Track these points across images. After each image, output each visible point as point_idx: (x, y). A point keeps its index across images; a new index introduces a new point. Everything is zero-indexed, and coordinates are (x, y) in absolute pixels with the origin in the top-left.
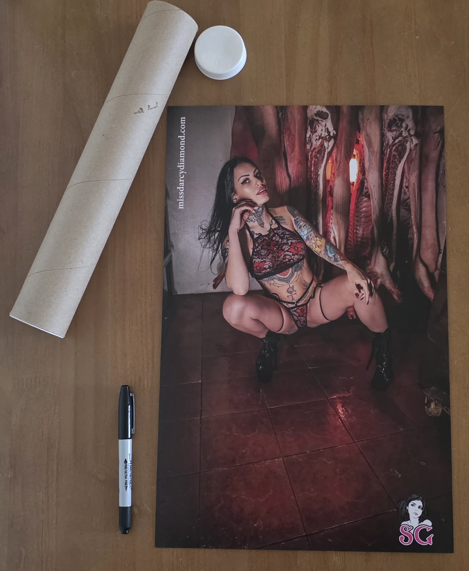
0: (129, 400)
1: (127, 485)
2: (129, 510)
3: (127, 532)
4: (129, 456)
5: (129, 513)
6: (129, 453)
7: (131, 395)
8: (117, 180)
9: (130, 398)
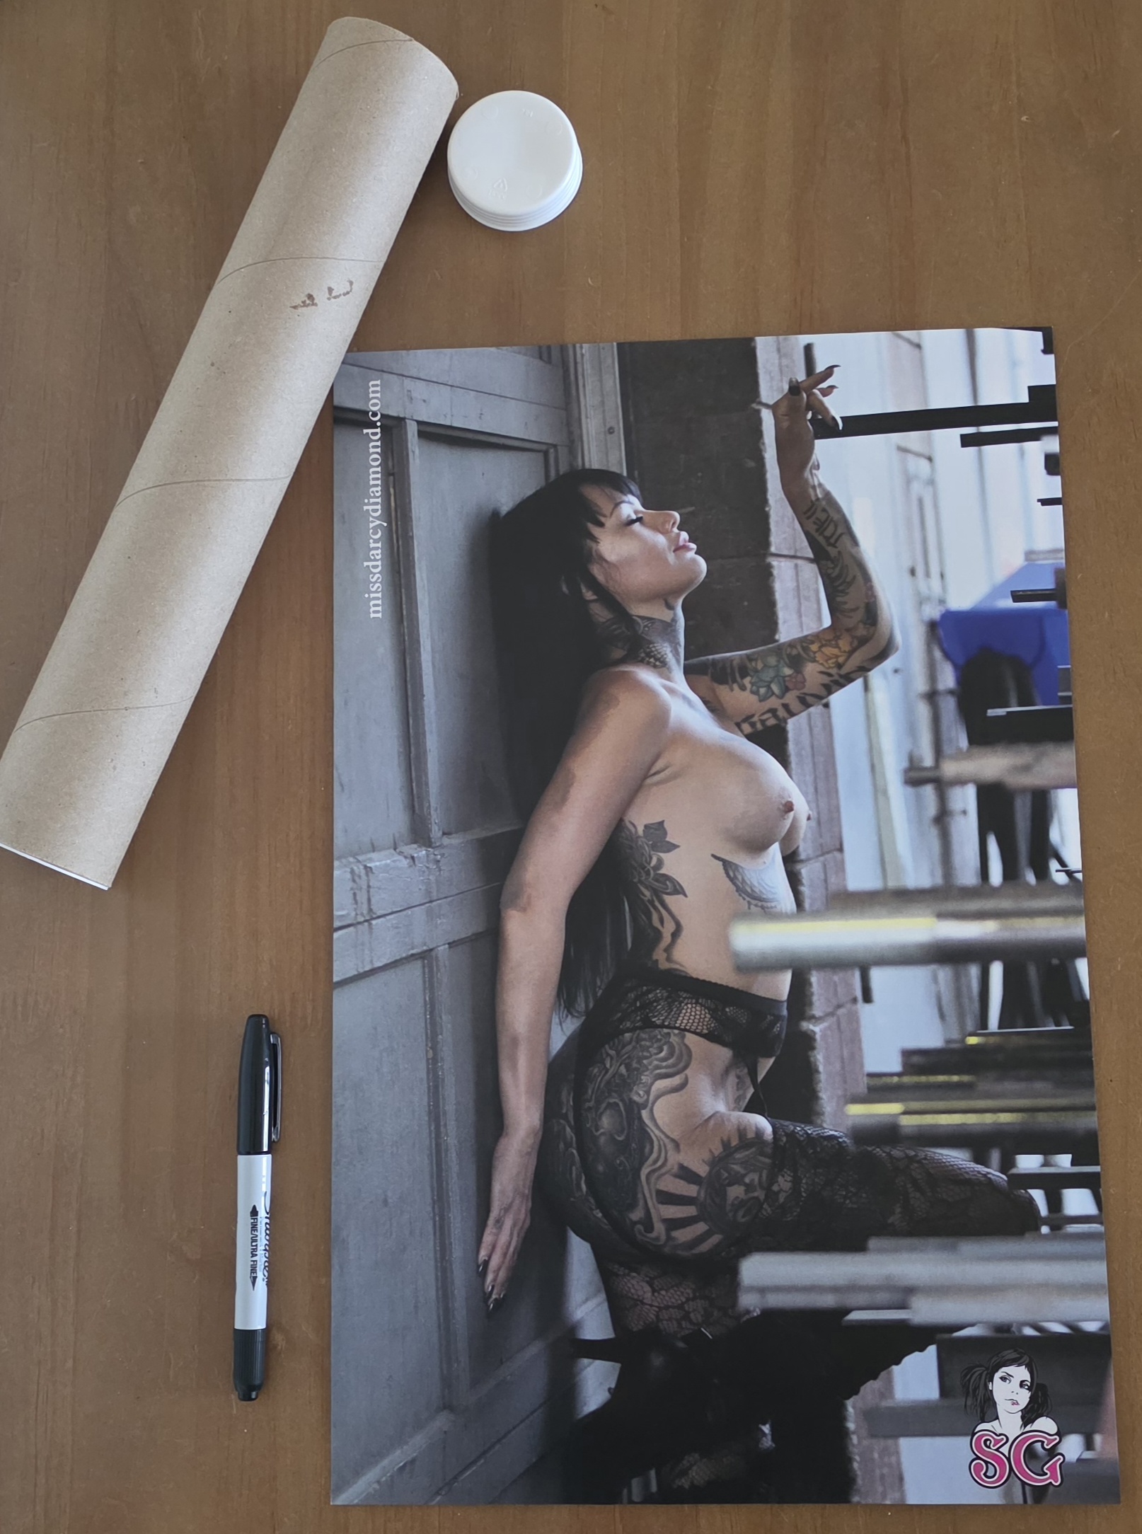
0: (266, 1051)
1: (256, 1272)
2: (259, 1339)
3: (253, 1397)
4: (263, 1198)
5: (259, 1347)
6: (264, 1191)
7: (272, 1041)
8: (247, 480)
9: (269, 1049)
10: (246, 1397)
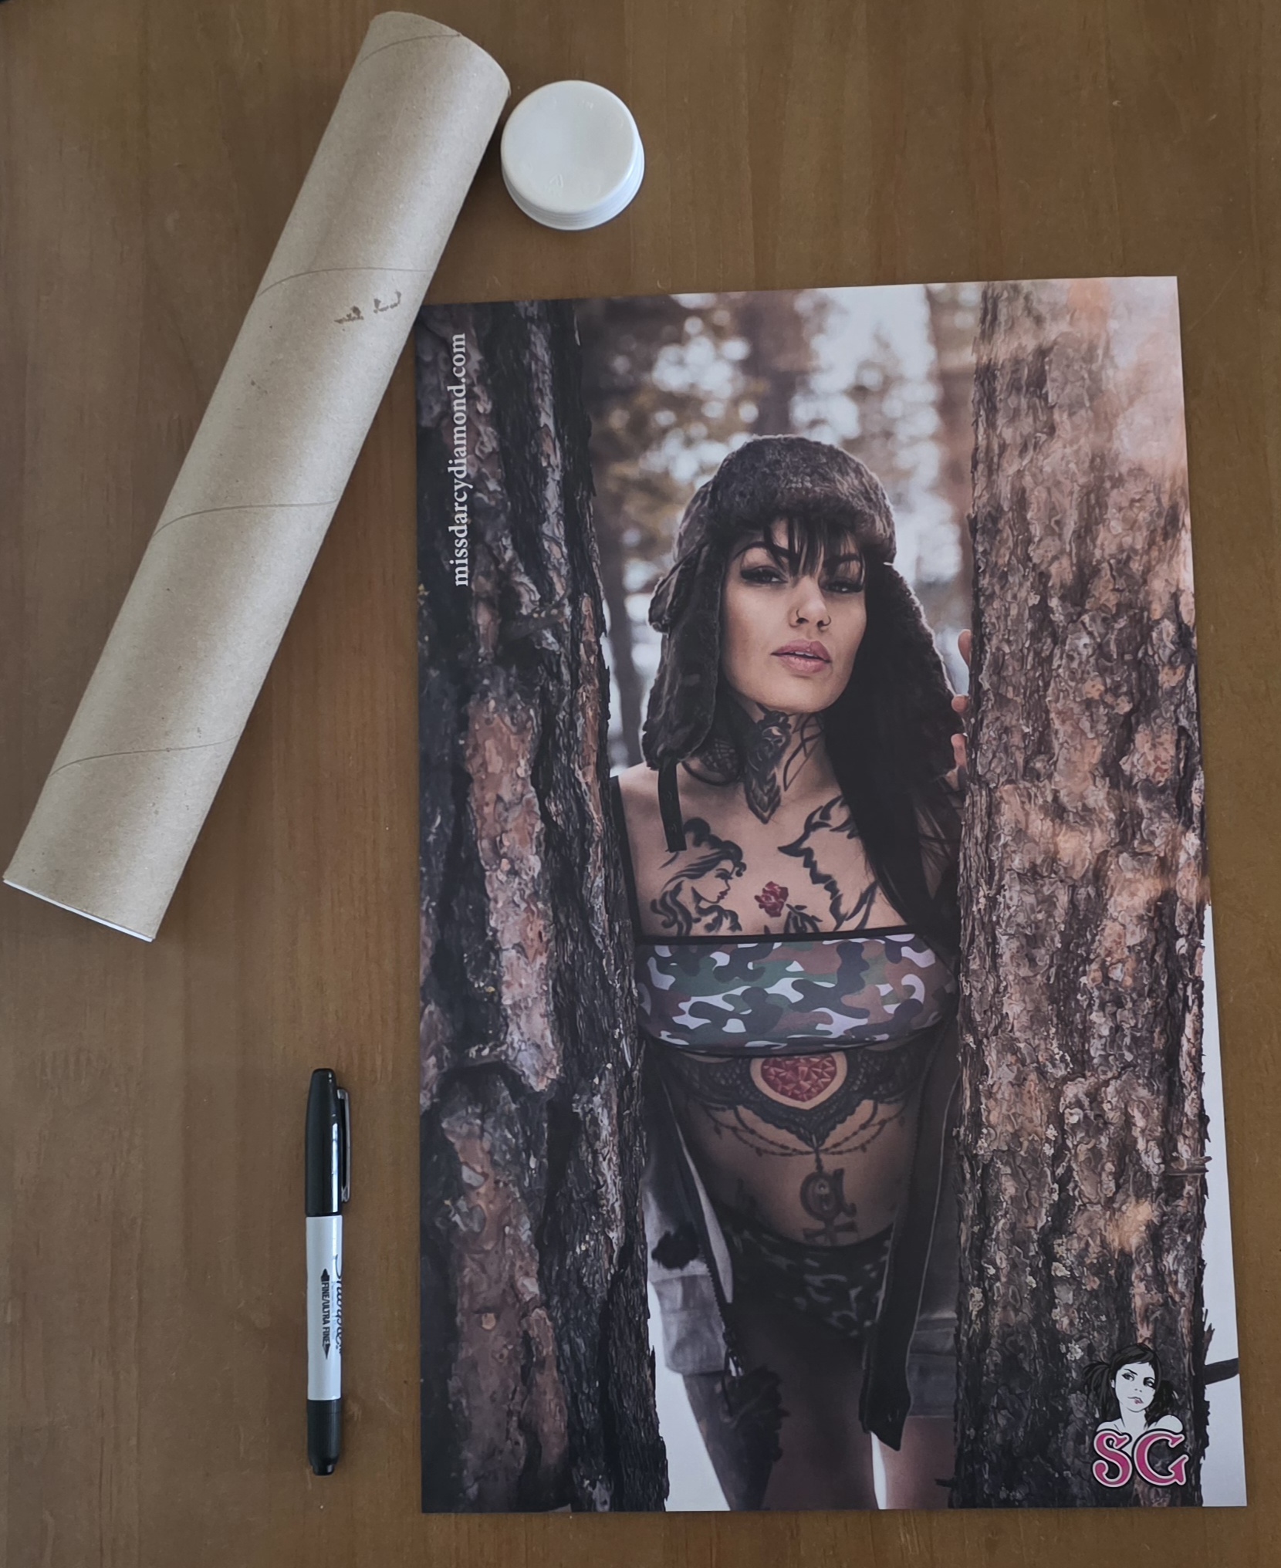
0: (333, 1107)
2: (334, 1410)
3: (330, 1470)
4: (334, 1260)
5: (334, 1418)
6: (334, 1254)
7: (339, 1096)
8: (292, 505)
9: (336, 1104)
10: (323, 1472)
